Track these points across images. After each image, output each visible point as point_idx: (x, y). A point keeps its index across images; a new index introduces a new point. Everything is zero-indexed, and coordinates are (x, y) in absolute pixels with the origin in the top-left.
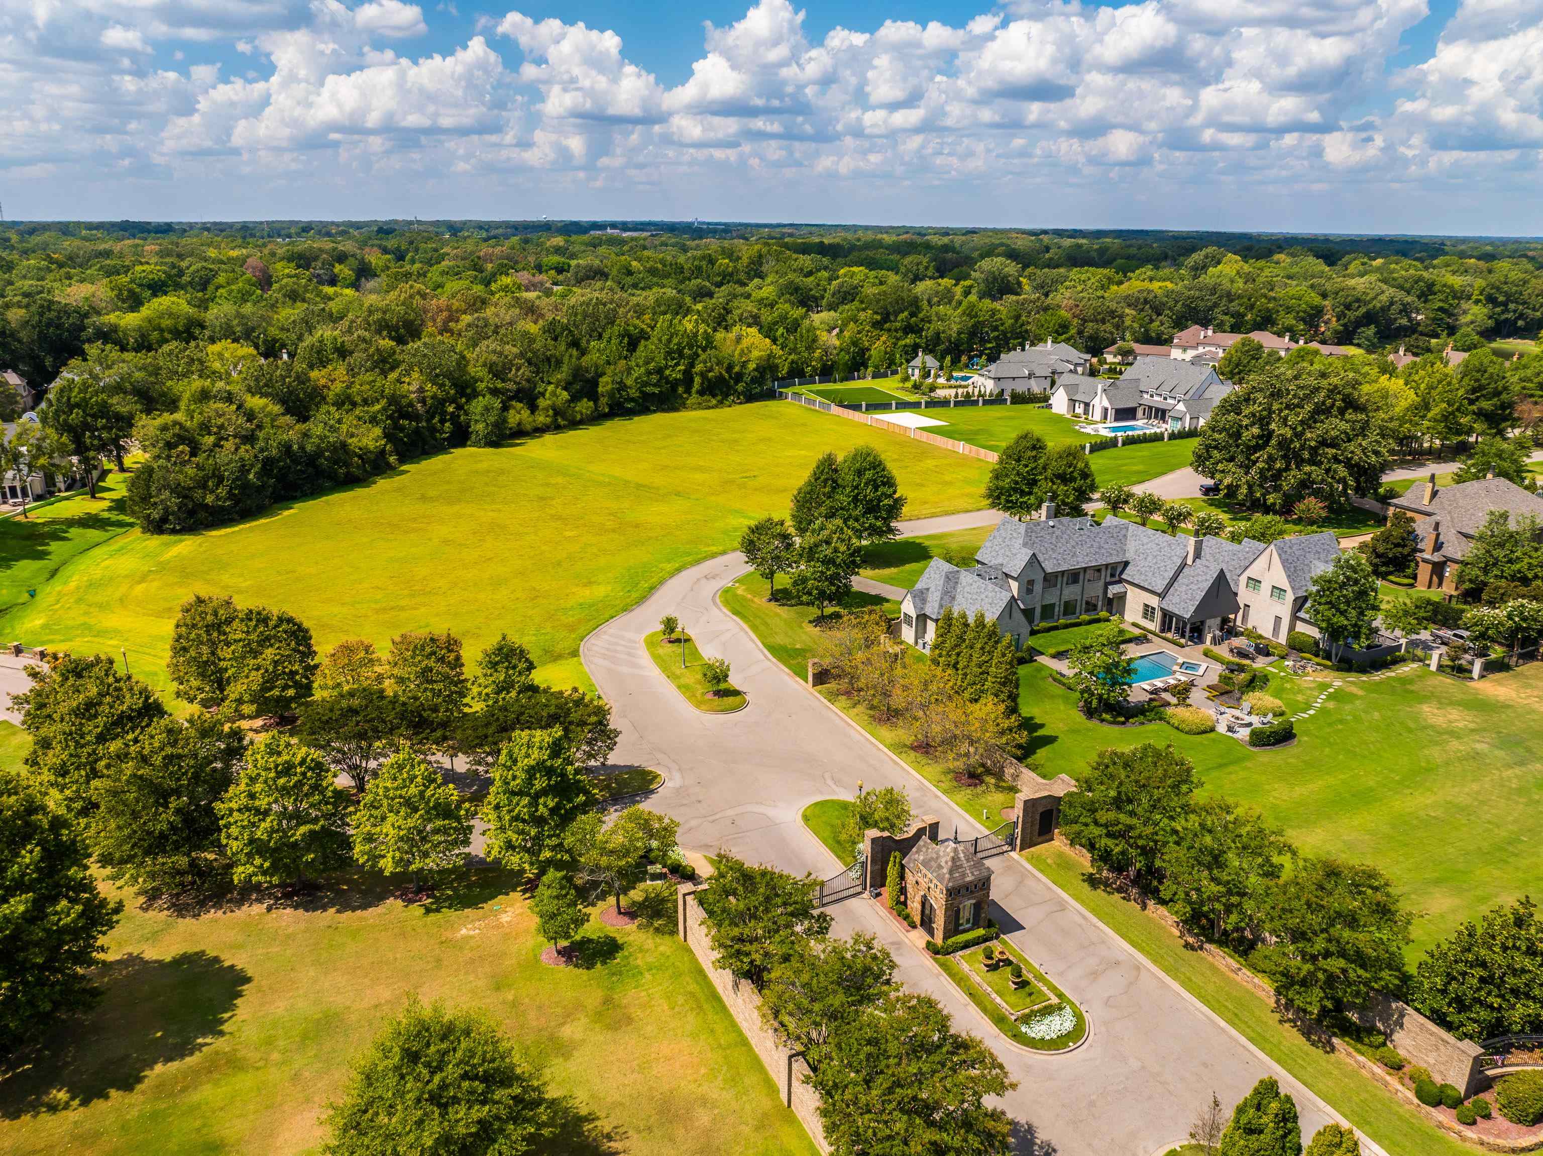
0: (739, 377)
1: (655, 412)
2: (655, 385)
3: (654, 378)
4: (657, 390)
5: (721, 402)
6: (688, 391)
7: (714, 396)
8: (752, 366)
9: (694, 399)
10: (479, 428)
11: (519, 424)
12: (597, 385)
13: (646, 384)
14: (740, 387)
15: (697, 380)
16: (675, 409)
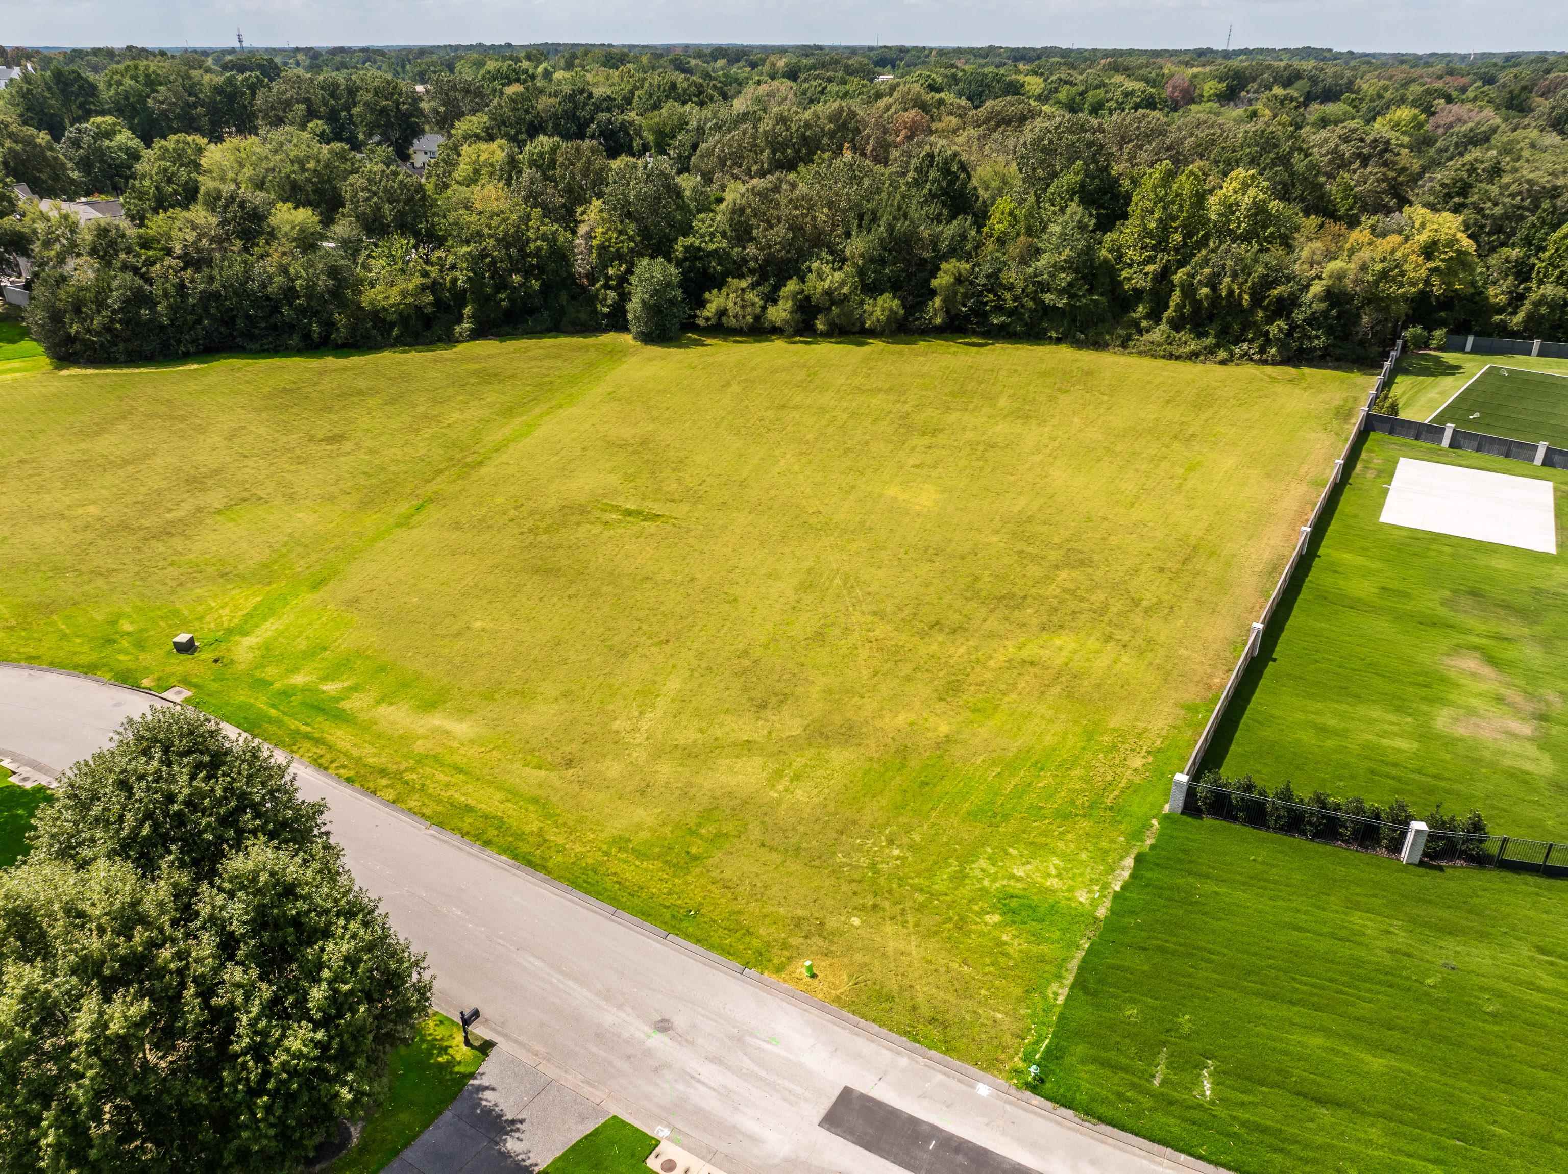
0: (1284, 307)
1: (1058, 341)
2: (1061, 292)
3: (1064, 279)
4: (1062, 303)
5: (1211, 351)
6: (1155, 316)
7: (1200, 335)
8: (1317, 288)
9: (1158, 334)
10: (634, 307)
11: (722, 313)
12: (934, 273)
13: (1045, 287)
14: (1276, 328)
15: (1176, 298)
16: (1098, 345)
